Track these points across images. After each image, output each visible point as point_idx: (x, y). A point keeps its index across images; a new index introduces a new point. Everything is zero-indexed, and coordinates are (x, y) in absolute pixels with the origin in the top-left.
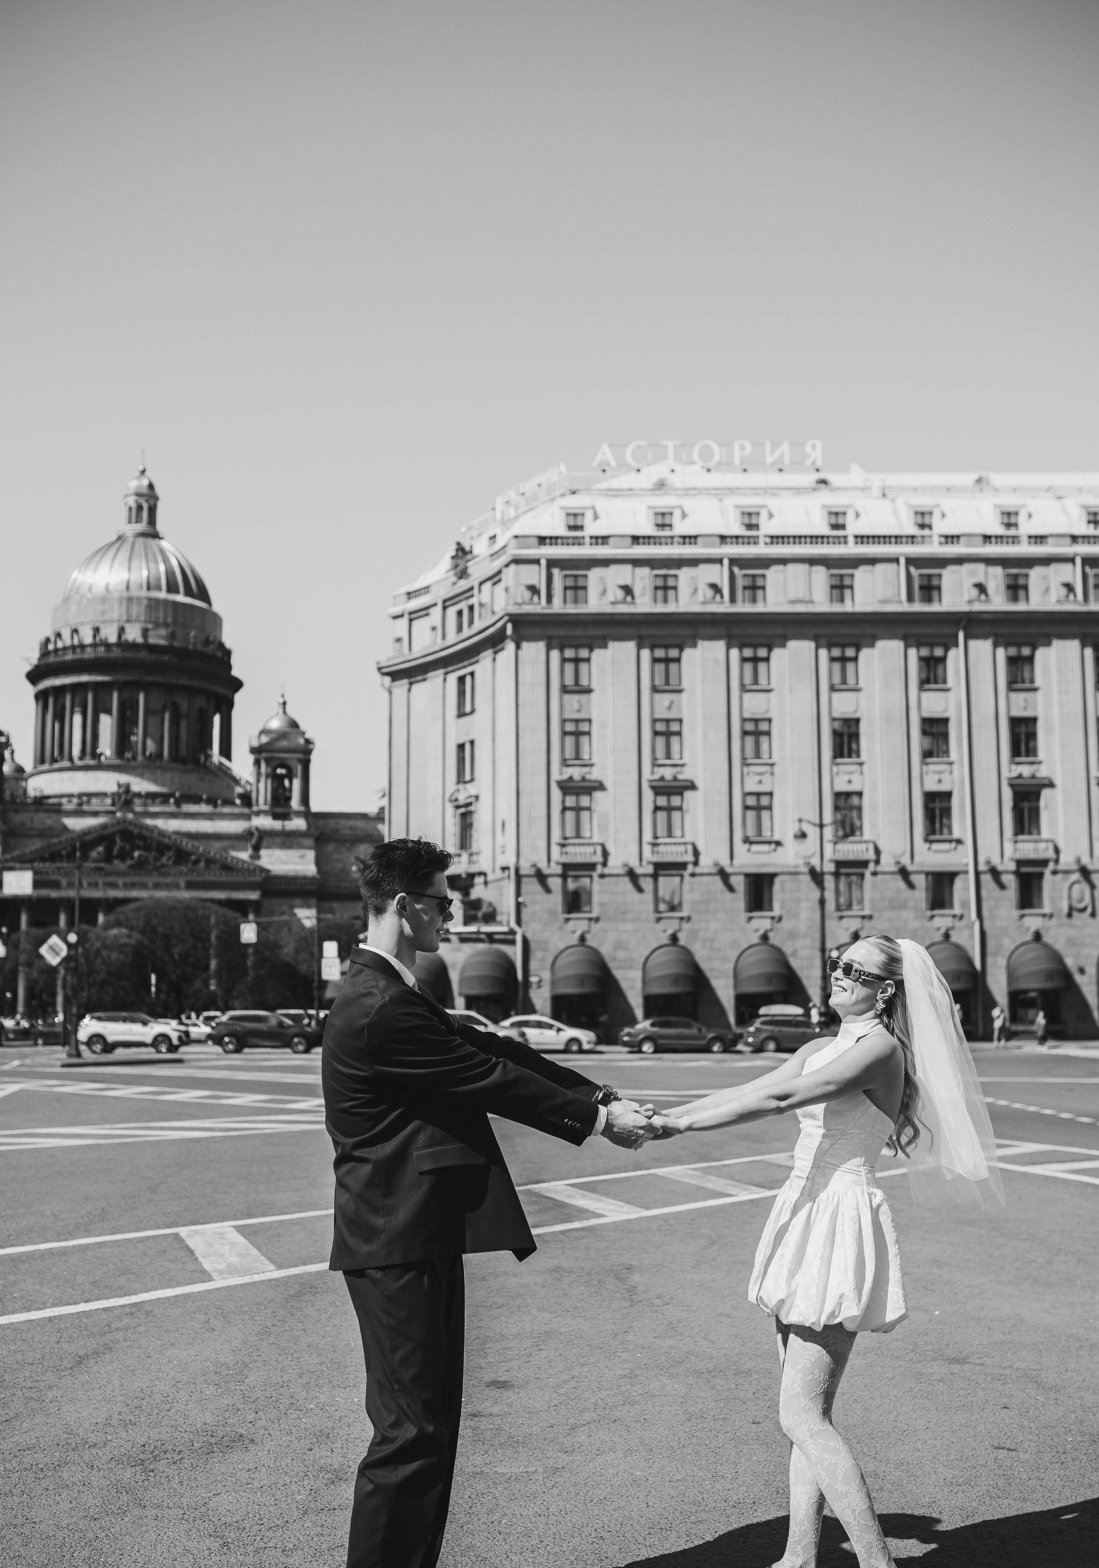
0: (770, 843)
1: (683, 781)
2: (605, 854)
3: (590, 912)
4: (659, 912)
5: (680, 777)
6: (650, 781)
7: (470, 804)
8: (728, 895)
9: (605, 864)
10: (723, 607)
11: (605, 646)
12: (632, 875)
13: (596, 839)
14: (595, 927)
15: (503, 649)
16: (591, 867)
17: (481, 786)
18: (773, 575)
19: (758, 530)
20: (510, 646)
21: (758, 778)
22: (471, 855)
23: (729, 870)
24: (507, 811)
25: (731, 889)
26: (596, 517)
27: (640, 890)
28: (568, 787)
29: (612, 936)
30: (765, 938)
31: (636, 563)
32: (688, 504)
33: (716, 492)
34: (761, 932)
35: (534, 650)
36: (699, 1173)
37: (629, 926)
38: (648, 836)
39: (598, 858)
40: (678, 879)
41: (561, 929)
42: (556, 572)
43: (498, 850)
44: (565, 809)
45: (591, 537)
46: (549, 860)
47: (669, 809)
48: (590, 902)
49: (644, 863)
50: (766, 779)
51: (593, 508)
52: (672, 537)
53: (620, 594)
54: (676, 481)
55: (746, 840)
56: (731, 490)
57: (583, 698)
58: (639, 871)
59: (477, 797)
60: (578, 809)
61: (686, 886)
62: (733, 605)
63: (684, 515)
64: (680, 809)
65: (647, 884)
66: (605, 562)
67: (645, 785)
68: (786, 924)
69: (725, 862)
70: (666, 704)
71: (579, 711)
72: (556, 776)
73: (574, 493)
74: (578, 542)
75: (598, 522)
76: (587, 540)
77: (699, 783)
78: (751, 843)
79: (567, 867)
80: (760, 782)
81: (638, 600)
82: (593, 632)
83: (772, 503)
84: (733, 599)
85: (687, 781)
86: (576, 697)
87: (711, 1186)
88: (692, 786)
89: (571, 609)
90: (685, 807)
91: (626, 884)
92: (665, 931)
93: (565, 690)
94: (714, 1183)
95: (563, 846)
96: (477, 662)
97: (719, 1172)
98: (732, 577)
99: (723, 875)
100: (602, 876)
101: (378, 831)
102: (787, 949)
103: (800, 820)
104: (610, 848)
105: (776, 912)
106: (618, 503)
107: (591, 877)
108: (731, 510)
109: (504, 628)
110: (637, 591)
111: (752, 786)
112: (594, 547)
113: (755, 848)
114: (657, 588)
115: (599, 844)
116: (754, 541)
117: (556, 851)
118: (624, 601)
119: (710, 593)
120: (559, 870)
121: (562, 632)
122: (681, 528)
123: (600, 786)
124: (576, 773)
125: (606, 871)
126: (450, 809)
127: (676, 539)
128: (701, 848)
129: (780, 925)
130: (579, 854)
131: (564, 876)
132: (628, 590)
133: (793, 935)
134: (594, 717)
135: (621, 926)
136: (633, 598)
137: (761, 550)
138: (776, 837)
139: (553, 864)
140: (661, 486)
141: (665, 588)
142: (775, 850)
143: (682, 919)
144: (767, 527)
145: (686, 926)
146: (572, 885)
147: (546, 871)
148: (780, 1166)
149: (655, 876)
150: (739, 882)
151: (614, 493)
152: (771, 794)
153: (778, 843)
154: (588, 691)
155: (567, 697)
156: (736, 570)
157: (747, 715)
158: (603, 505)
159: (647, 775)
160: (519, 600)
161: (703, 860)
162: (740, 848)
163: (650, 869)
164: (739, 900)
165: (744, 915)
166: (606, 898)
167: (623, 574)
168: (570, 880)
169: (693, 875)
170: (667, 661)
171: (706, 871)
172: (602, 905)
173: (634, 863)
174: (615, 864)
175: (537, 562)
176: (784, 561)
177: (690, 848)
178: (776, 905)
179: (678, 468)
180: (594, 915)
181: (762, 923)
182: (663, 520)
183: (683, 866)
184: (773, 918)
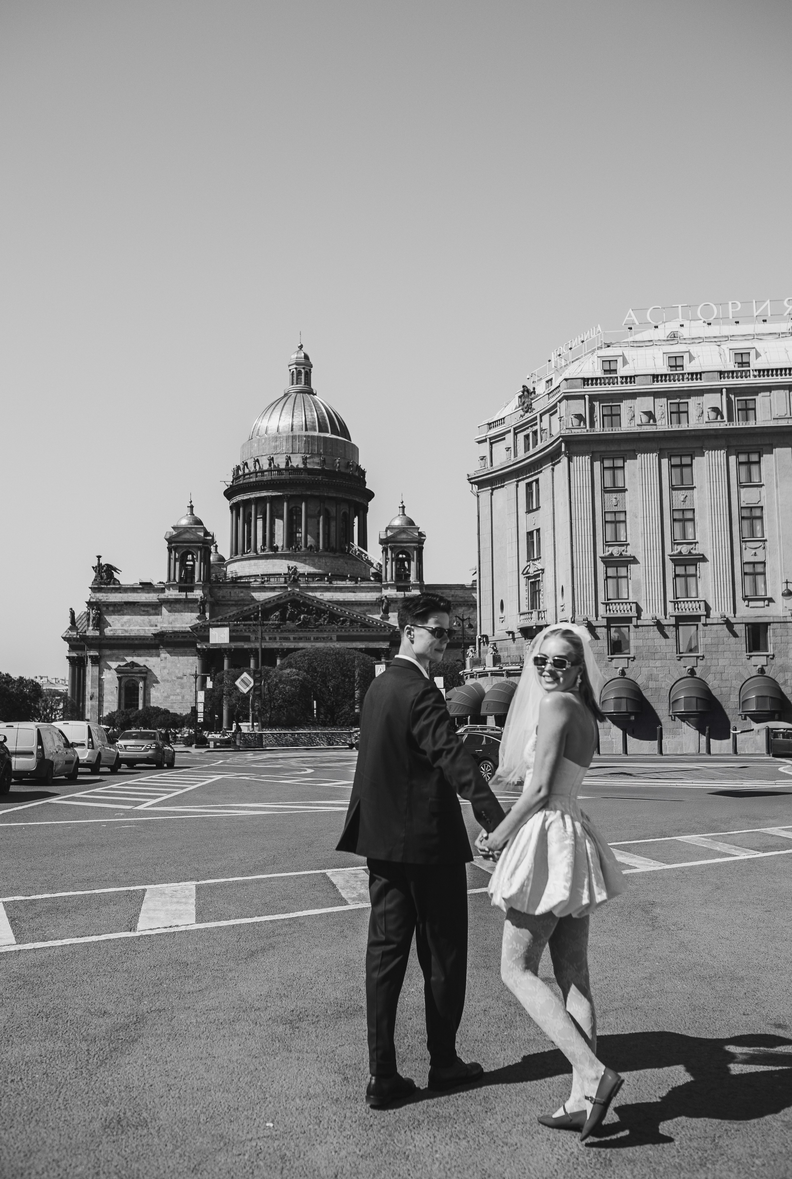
0: (764, 600)
1: (696, 555)
2: (639, 610)
3: (629, 654)
4: (680, 653)
5: (693, 552)
6: (670, 556)
7: (538, 575)
8: (733, 639)
9: (639, 618)
10: (724, 425)
11: (635, 458)
12: (659, 625)
13: (631, 600)
14: (632, 664)
15: (559, 462)
16: (629, 620)
17: (546, 562)
18: (761, 399)
19: (749, 366)
20: (564, 460)
21: (753, 551)
22: (539, 612)
23: (733, 621)
24: (564, 579)
25: (735, 635)
26: (625, 362)
27: (666, 637)
28: (609, 562)
29: (645, 670)
30: (762, 671)
31: (656, 395)
32: (694, 349)
33: (716, 340)
34: (759, 666)
35: (582, 462)
36: (710, 840)
37: (658, 663)
38: (670, 596)
39: (634, 613)
40: (695, 627)
41: (607, 666)
42: (597, 404)
43: (559, 609)
44: (607, 577)
45: (622, 377)
46: (597, 616)
47: (686, 576)
48: (628, 647)
49: (668, 617)
50: (760, 552)
51: (623, 356)
52: (683, 375)
53: (645, 418)
54: (684, 332)
55: (745, 598)
56: (727, 338)
57: (619, 496)
58: (664, 622)
59: (543, 570)
60: (618, 577)
61: (701, 633)
62: (731, 423)
63: (691, 358)
64: (695, 575)
65: (670, 632)
66: (633, 396)
67: (667, 558)
68: (778, 661)
69: (729, 614)
70: (682, 498)
71: (616, 505)
72: (600, 553)
73: (609, 346)
74: (612, 381)
75: (627, 366)
76: (619, 380)
77: (709, 556)
78: (750, 600)
79: (610, 620)
80: (755, 554)
81: (658, 423)
82: (624, 447)
83: (758, 345)
84: (730, 419)
85: (699, 555)
86: (614, 495)
87: (718, 849)
88: (704, 559)
89: (608, 430)
90: (698, 576)
91: (655, 633)
92: (685, 667)
93: (605, 490)
94: (720, 847)
95: (607, 604)
96: (541, 472)
97: (725, 840)
98: (729, 402)
99: (729, 624)
100: (637, 626)
101: (473, 597)
102: (780, 679)
103: (787, 582)
104: (642, 605)
105: (771, 652)
106: (641, 351)
107: (629, 627)
108: (727, 351)
109: (560, 447)
110: (657, 417)
111: (748, 557)
112: (624, 384)
113: (752, 604)
114: (671, 413)
115: (633, 603)
116: (745, 374)
117: (602, 608)
118: (648, 424)
119: (712, 415)
120: (604, 622)
121: (603, 448)
122: (689, 367)
123: (634, 560)
124: (615, 551)
125: (640, 623)
126: (523, 581)
127: (686, 376)
128: (711, 604)
129: (773, 662)
130: (619, 611)
131: (608, 627)
132: (650, 415)
133: (784, 669)
134: (627, 510)
135: (652, 663)
136: (655, 421)
137: (751, 381)
138: (769, 595)
139: (599, 618)
140: (673, 337)
141: (679, 413)
142: (768, 605)
143: (698, 657)
144: (756, 364)
145: (700, 662)
146: (614, 634)
147: (594, 624)
148: (773, 836)
149: (676, 626)
150: (740, 629)
151: (638, 345)
152: (764, 563)
153: (771, 600)
154: (623, 490)
155: (607, 495)
156: (732, 397)
157: (743, 505)
158: (630, 353)
159: (668, 551)
160: (570, 426)
161: (713, 614)
162: (741, 604)
163: (673, 621)
164: (741, 644)
165: (745, 654)
166: (640, 643)
167: (646, 404)
168: (613, 630)
169: (705, 625)
170: (681, 466)
171: (715, 621)
172: (637, 647)
173: (660, 616)
174: (647, 616)
175: (583, 397)
176: (769, 389)
177: (702, 604)
178: (770, 647)
179: (686, 323)
180: (631, 655)
181: (759, 660)
182: (675, 362)
183: (698, 618)
184: (768, 656)
